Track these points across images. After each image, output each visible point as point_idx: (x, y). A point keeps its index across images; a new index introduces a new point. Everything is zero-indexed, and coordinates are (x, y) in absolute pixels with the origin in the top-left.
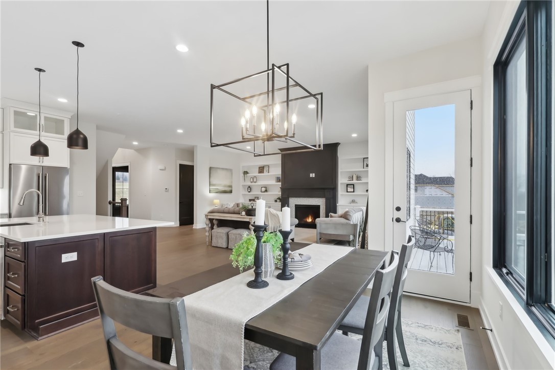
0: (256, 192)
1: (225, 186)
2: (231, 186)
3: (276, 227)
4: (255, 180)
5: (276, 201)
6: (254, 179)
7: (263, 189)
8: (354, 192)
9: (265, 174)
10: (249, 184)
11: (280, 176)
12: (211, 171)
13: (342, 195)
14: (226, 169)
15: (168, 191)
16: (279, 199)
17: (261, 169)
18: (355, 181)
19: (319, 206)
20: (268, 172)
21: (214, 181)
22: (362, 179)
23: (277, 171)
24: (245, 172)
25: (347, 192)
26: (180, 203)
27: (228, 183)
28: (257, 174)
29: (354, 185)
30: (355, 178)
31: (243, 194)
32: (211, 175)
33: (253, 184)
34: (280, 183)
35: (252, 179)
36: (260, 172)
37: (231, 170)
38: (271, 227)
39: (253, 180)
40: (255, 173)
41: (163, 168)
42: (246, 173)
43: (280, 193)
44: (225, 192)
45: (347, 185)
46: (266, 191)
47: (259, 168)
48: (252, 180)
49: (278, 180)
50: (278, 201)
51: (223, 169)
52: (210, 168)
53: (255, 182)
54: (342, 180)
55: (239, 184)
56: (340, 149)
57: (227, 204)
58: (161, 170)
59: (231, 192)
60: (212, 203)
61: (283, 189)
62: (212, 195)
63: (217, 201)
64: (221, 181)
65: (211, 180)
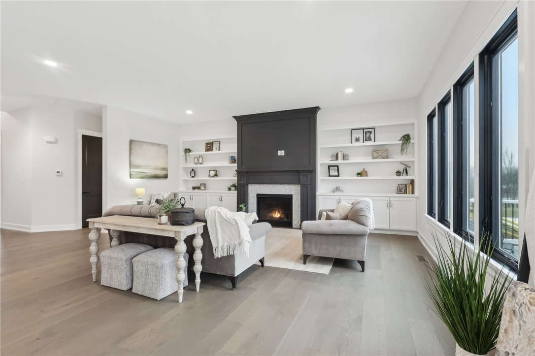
0: (202, 177)
1: (156, 169)
2: (165, 169)
3: (232, 247)
4: (201, 161)
5: (230, 189)
6: (199, 159)
7: (212, 173)
8: (338, 176)
9: (215, 151)
10: (193, 166)
11: (236, 155)
12: (133, 146)
13: (321, 180)
14: (158, 145)
15: (62, 175)
16: (234, 186)
17: (209, 146)
18: (340, 161)
19: (291, 196)
20: (219, 150)
21: (137, 161)
22: (349, 158)
23: (232, 148)
24: (186, 149)
25: (330, 176)
26: (83, 193)
27: (161, 165)
28: (203, 152)
29: (338, 166)
30: (340, 156)
31: (183, 180)
32: (132, 151)
33: (198, 166)
34: (236, 165)
35: (196, 159)
36: (207, 150)
37: (165, 147)
38: (222, 247)
39: (198, 161)
40: (200, 150)
41: (53, 140)
42: (188, 151)
43: (236, 178)
44: (156, 177)
45: (329, 167)
46: (216, 175)
47: (206, 144)
48: (196, 161)
49: (233, 160)
50: (233, 188)
51: (153, 144)
52: (131, 142)
53: (201, 163)
54: (322, 160)
55: (178, 166)
56: (319, 116)
57: (159, 194)
58: (48, 142)
59: (166, 177)
60: (133, 194)
61: (239, 173)
62: (135, 181)
63: (141, 191)
64: (150, 162)
65: (132, 158)
